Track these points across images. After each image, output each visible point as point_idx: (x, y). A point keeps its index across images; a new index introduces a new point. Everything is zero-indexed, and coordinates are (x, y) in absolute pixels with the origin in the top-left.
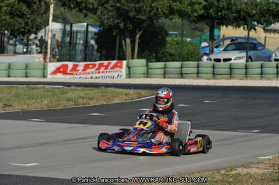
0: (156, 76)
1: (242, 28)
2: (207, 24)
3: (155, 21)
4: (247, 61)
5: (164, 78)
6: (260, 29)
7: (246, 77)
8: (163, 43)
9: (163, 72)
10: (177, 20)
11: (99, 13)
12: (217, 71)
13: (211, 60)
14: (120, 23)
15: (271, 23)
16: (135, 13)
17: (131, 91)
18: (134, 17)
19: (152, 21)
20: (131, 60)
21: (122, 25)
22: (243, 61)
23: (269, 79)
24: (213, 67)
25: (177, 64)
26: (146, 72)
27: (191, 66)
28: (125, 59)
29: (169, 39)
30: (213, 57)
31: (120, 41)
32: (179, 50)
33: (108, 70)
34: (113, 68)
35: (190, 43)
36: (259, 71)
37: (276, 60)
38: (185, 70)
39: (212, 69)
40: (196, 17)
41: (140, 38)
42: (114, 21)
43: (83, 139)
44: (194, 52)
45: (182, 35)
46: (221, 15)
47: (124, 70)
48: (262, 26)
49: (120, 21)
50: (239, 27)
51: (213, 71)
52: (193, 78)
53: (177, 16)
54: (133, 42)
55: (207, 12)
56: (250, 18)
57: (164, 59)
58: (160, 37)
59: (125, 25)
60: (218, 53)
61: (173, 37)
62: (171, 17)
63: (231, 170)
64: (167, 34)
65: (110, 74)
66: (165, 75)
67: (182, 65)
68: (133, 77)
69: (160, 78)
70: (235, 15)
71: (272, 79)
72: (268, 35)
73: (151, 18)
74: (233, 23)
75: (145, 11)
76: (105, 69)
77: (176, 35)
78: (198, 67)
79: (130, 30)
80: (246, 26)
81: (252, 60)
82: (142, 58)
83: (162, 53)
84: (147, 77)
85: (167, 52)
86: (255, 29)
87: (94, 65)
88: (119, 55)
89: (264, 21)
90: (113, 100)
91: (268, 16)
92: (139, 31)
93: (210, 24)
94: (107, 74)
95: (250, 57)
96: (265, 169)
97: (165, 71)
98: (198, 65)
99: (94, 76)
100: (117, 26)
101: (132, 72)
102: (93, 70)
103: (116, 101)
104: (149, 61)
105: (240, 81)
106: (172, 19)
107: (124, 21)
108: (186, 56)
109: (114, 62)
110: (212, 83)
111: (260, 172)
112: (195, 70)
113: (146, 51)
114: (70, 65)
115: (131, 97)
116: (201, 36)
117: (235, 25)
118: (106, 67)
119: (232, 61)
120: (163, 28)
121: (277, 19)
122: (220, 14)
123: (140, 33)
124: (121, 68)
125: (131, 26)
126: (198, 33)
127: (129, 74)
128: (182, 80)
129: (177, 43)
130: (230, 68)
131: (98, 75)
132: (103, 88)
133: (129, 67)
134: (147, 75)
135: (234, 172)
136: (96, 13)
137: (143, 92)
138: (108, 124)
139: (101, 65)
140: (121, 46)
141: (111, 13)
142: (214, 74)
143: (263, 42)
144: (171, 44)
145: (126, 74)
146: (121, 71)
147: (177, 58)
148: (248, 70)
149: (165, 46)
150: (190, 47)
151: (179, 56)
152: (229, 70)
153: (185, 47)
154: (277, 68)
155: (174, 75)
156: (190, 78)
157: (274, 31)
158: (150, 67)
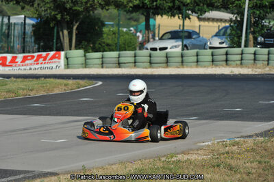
0: (93, 66)
1: (177, 17)
2: (143, 14)
3: (91, 12)
4: (183, 49)
5: (102, 67)
6: (194, 17)
7: (182, 65)
8: (100, 34)
9: (100, 62)
10: (113, 10)
11: (36, 5)
12: (154, 60)
13: (147, 49)
14: (57, 14)
15: (205, 12)
16: (71, 5)
17: (70, 82)
18: (71, 9)
19: (89, 12)
20: (69, 51)
21: (59, 17)
22: (179, 50)
23: (205, 67)
25: (114, 54)
26: (84, 62)
27: (128, 55)
28: (63, 50)
29: (105, 29)
30: (149, 46)
31: (58, 33)
32: (116, 40)
33: (47, 61)
34: (51, 59)
35: (126, 33)
36: (195, 59)
37: (211, 48)
38: (122, 60)
39: (149, 58)
40: (131, 7)
41: (77, 29)
42: (50, 13)
43: (25, 129)
44: (130, 42)
45: (118, 25)
46: (156, 5)
47: (62, 61)
48: (196, 15)
49: (56, 13)
50: (174, 16)
51: (150, 60)
52: (131, 67)
53: (113, 7)
54: (70, 34)
55: (143, 3)
56: (184, 8)
57: (102, 49)
58: (97, 28)
59: (62, 16)
61: (109, 28)
62: (107, 8)
63: (172, 157)
64: (103, 25)
65: (49, 65)
66: (102, 65)
67: (119, 54)
68: (72, 68)
69: (98, 68)
70: (169, 4)
71: (208, 67)
72: (202, 23)
73: (87, 10)
74: (168, 12)
75: (82, 3)
76: (44, 60)
77: (112, 26)
78: (135, 56)
79: (67, 21)
80: (180, 15)
81: (188, 49)
82: (79, 49)
83: (99, 44)
84: (86, 67)
85: (104, 43)
86: (189, 18)
87: (33, 57)
89: (198, 10)
90: (53, 90)
91: (202, 5)
92: (76, 22)
93: (145, 14)
94: (46, 65)
95: (186, 46)
96: (204, 155)
97: (102, 61)
98: (135, 54)
99: (33, 67)
100: (54, 18)
101: (69, 63)
102: (32, 61)
103: (56, 91)
104: (86, 51)
105: (179, 69)
106: (107, 10)
107: (60, 12)
108: (123, 46)
109: (52, 53)
110: (149, 71)
111: (200, 158)
112: (132, 60)
113: (83, 42)
114: (9, 57)
115: (70, 88)
116: (136, 26)
117: (170, 14)
118: (45, 59)
119: (168, 50)
120: (99, 19)
121: (210, 8)
122: (155, 3)
123: (77, 24)
124: (59, 58)
125: (68, 17)
126: (134, 23)
127: (68, 64)
128: (120, 69)
129: (114, 33)
130: (167, 57)
131: (37, 66)
132: (43, 79)
133: (67, 58)
134: (86, 65)
135: (174, 159)
136: (33, 5)
137: (81, 82)
138: (49, 115)
139: (39, 57)
140: (58, 38)
141: (48, 5)
142: (151, 63)
143: (197, 30)
144: (108, 35)
145: (65, 65)
146: (59, 62)
147: (114, 47)
148: (184, 58)
149: (102, 36)
150: (127, 37)
151: (116, 46)
152: (165, 58)
153: (122, 37)
154: (212, 55)
155: (111, 65)
156: (128, 67)
157: (208, 20)
158: (88, 57)
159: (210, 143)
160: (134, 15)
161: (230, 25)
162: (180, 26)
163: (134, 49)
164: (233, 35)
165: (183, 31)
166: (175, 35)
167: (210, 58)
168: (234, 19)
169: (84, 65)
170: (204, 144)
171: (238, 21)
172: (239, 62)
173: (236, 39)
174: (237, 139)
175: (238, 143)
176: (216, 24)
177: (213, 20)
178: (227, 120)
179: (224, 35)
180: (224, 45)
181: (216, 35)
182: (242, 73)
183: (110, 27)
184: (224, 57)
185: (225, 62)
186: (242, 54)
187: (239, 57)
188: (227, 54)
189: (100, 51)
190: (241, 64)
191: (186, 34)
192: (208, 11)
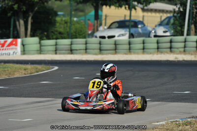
0: (48, 52)
1: (123, 7)
2: (92, 5)
3: (46, 4)
4: (130, 38)
5: (56, 54)
6: (139, 8)
7: (130, 52)
8: (53, 23)
9: (54, 49)
12: (104, 47)
13: (96, 37)
14: (14, 5)
15: (150, 3)
17: (29, 66)
19: (43, 3)
20: (25, 39)
21: (16, 7)
22: (126, 38)
23: (151, 53)
24: (100, 43)
25: (67, 42)
26: (39, 49)
27: (80, 43)
28: (19, 38)
29: (58, 19)
30: (98, 34)
32: (68, 28)
33: (4, 48)
34: (9, 45)
35: (77, 22)
36: (141, 46)
37: (155, 36)
38: (74, 47)
39: (99, 45)
41: (32, 18)
42: (8, 4)
44: (81, 31)
47: (19, 48)
48: (141, 6)
49: (13, 3)
50: (120, 6)
51: (100, 47)
52: (82, 54)
54: (26, 23)
57: (54, 37)
58: (50, 17)
59: (19, 7)
60: (102, 31)
61: (61, 18)
64: (56, 14)
65: (6, 52)
66: (56, 51)
67: (71, 42)
68: (28, 54)
69: (52, 54)
71: (153, 54)
72: (145, 14)
74: (116, 3)
76: (2, 47)
77: (64, 15)
78: (86, 44)
79: (23, 11)
80: (127, 6)
81: (133, 37)
83: (52, 32)
84: (40, 53)
85: (57, 31)
86: (135, 9)
88: (13, 35)
89: (144, 1)
90: (14, 74)
93: (95, 5)
94: (4, 52)
95: (132, 35)
97: (56, 48)
98: (86, 42)
100: (11, 8)
101: (26, 49)
103: (17, 75)
104: (41, 39)
105: (125, 55)
106: (61, 1)
108: (74, 34)
109: (9, 40)
110: (99, 57)
112: (83, 47)
113: (38, 30)
115: (29, 72)
116: (85, 15)
117: (117, 5)
118: (3, 45)
119: (116, 38)
120: (52, 9)
124: (16, 45)
125: (24, 7)
127: (24, 51)
128: (72, 55)
129: (66, 23)
130: (115, 44)
132: (2, 64)
133: (23, 45)
134: (40, 51)
137: (39, 67)
138: (13, 96)
140: (15, 26)
142: (100, 50)
144: (60, 24)
145: (21, 51)
146: (16, 49)
147: (65, 35)
148: (131, 46)
149: (55, 25)
150: (78, 26)
151: (68, 35)
152: (114, 46)
153: (73, 26)
154: (158, 43)
155: (64, 52)
156: (80, 53)
157: (151, 10)
158: (43, 45)
159: (164, 123)
160: (80, 6)
161: (174, 16)
162: (125, 16)
163: (85, 37)
164: (176, 25)
165: (130, 21)
166: (122, 24)
167: (155, 46)
168: (177, 9)
169: (39, 52)
170: (158, 123)
171: (181, 11)
172: (182, 50)
173: (179, 28)
174: (189, 120)
175: (190, 123)
176: (158, 15)
177: (156, 11)
178: (178, 102)
179: (167, 24)
180: (168, 34)
181: (161, 24)
182: (185, 59)
183: (62, 16)
184: (168, 45)
185: (169, 49)
186: (185, 42)
187: (182, 45)
188: (171, 42)
189: (53, 39)
190: (184, 51)
191: (133, 24)
192: (153, 2)
